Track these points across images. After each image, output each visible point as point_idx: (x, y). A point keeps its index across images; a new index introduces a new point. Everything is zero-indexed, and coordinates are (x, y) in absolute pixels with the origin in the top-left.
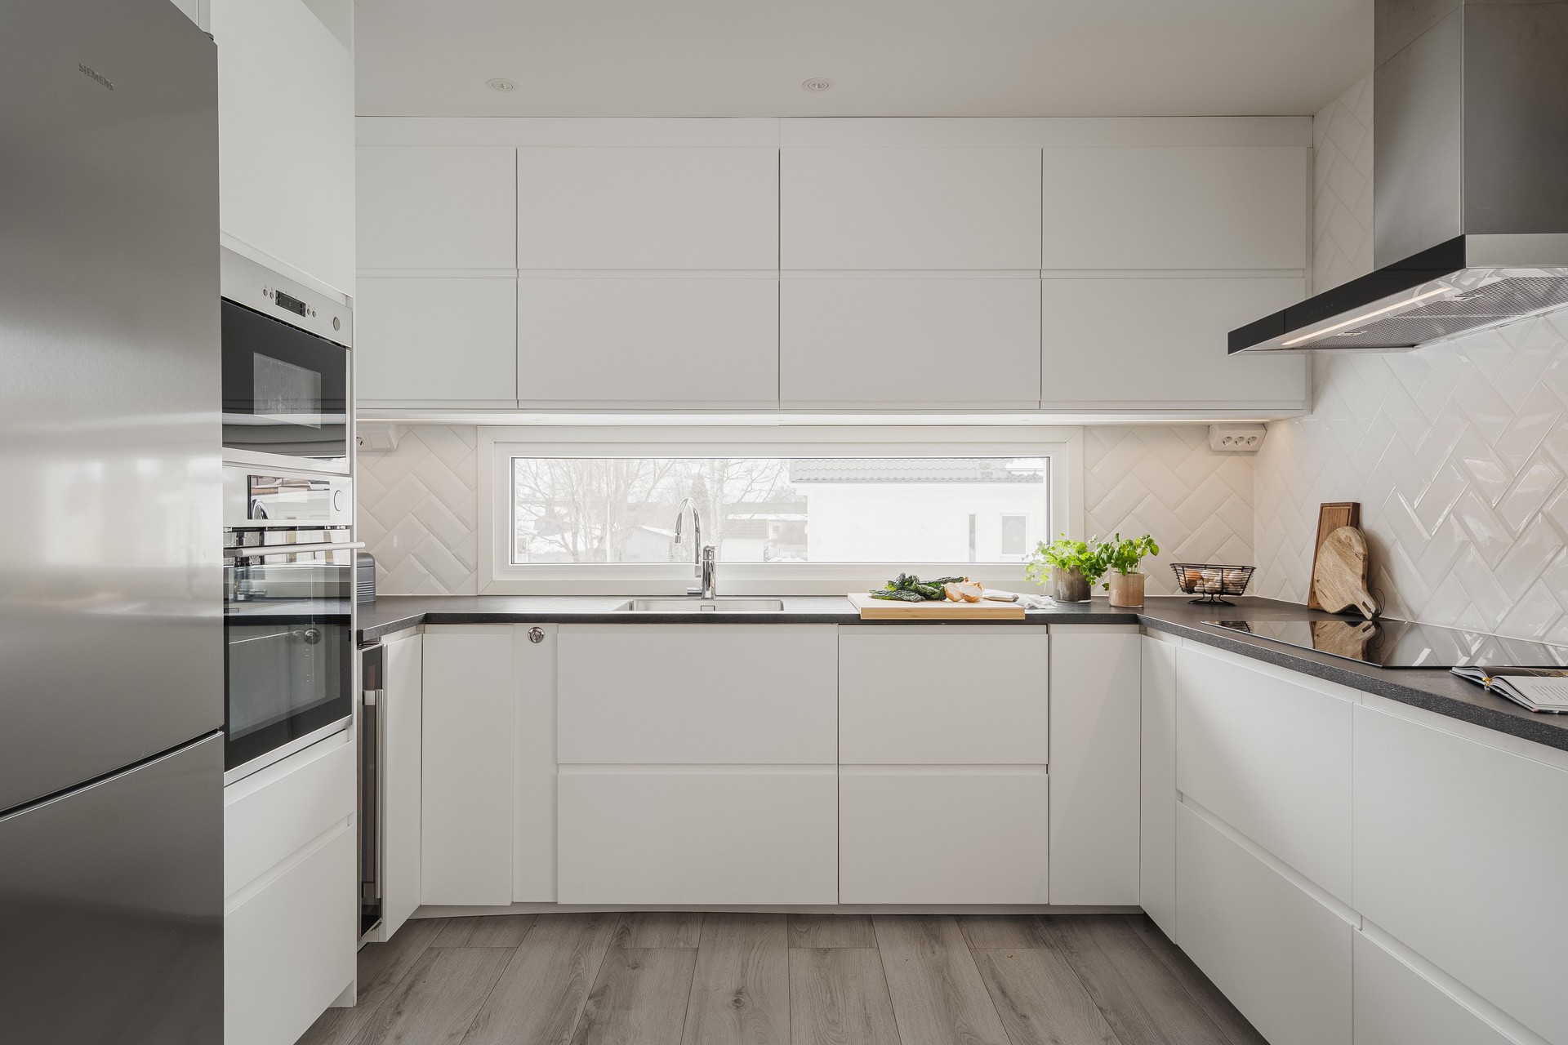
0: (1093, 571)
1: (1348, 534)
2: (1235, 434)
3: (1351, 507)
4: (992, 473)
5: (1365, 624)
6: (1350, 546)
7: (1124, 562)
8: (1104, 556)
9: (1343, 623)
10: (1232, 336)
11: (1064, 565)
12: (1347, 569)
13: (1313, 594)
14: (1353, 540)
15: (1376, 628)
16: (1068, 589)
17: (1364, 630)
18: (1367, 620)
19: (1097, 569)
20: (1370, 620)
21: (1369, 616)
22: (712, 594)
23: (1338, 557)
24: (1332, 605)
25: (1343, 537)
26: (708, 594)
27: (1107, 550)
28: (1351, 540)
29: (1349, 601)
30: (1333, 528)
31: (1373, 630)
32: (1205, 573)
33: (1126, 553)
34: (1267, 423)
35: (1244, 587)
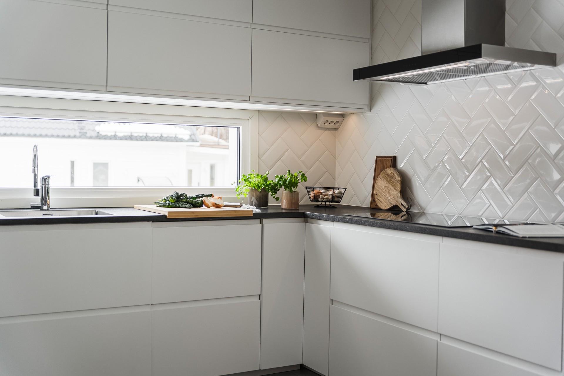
0: (273, 190)
1: (392, 171)
2: (330, 119)
3: (392, 158)
4: (86, 133)
5: (403, 214)
6: (394, 177)
7: (291, 185)
8: (281, 182)
9: (390, 214)
10: (355, 71)
11: (259, 187)
12: (392, 188)
13: (373, 200)
14: (395, 174)
15: (408, 216)
16: (257, 201)
17: (402, 217)
18: (403, 211)
19: (275, 189)
20: (405, 212)
21: (404, 210)
22: (48, 207)
23: (387, 183)
24: (384, 204)
25: (389, 173)
26: (45, 207)
27: (282, 179)
28: (394, 174)
29: (394, 203)
30: (383, 169)
31: (406, 216)
32: (323, 191)
33: (293, 180)
34: (344, 114)
35: (341, 198)
